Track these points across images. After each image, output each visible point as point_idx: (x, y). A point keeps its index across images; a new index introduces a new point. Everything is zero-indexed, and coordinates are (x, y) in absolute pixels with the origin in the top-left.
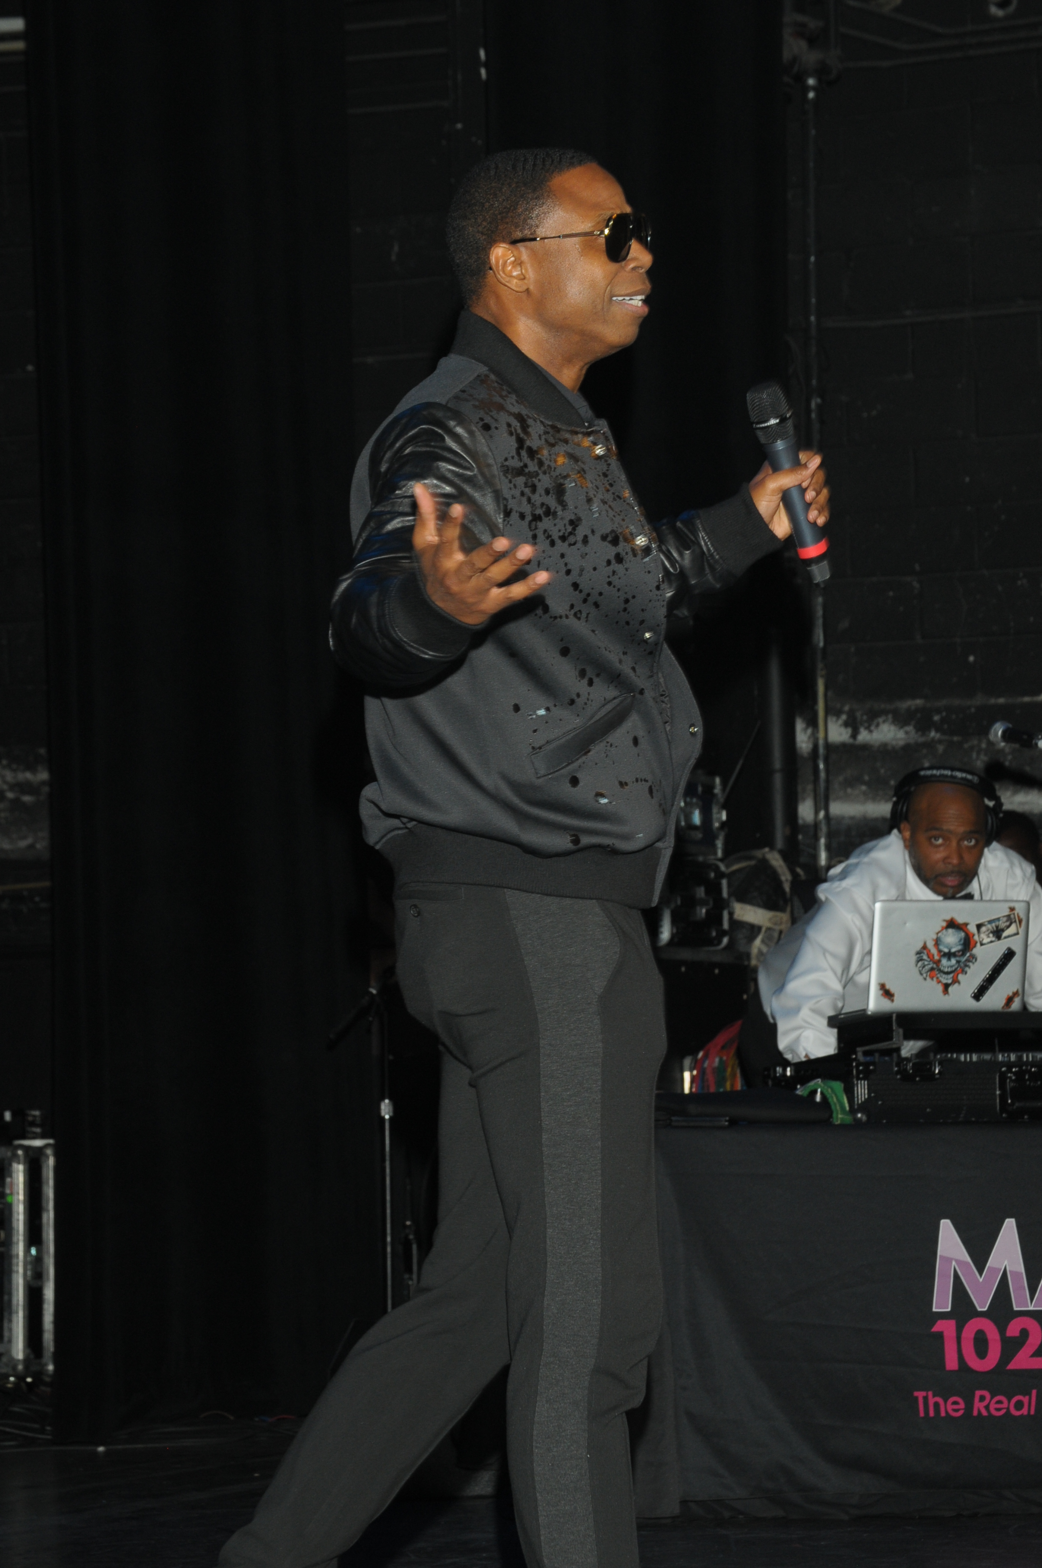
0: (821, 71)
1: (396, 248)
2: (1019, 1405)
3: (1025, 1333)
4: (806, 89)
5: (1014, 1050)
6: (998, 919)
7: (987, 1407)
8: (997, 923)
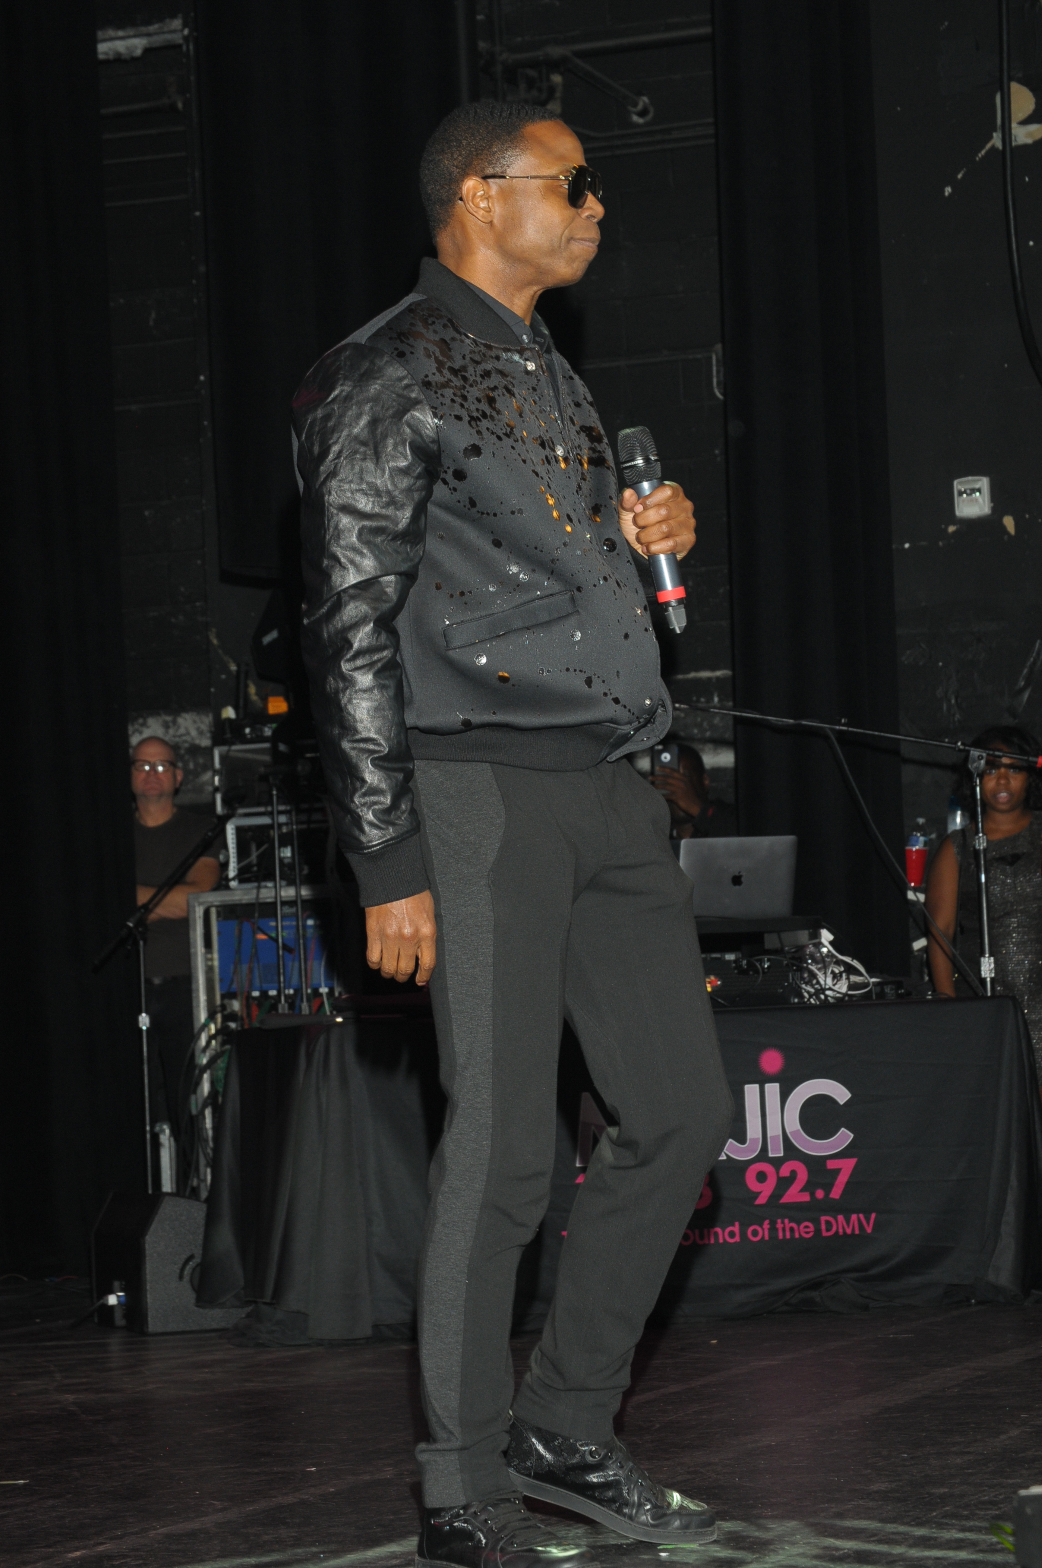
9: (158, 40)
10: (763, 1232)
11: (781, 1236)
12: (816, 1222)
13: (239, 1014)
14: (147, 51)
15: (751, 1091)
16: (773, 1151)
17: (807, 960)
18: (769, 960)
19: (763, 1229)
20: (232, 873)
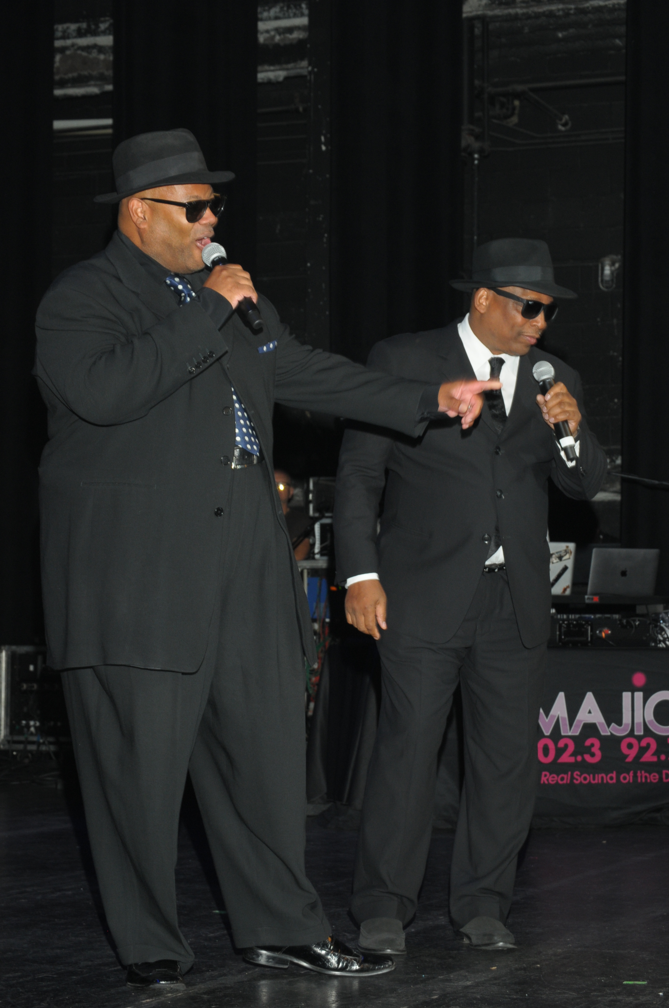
0: (481, 151)
1: (279, 227)
2: (562, 779)
3: (566, 746)
4: (474, 159)
5: (565, 613)
6: (561, 552)
7: (548, 780)
8: (560, 553)
9: (293, 73)
10: (627, 778)
11: (639, 780)
12: (660, 773)
13: (318, 631)
14: (286, 78)
15: (626, 696)
16: (638, 731)
17: (660, 621)
18: (639, 620)
19: (629, 776)
20: (317, 549)
